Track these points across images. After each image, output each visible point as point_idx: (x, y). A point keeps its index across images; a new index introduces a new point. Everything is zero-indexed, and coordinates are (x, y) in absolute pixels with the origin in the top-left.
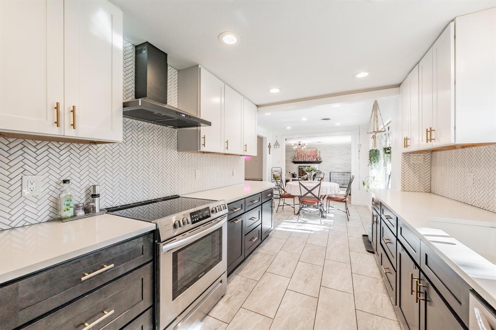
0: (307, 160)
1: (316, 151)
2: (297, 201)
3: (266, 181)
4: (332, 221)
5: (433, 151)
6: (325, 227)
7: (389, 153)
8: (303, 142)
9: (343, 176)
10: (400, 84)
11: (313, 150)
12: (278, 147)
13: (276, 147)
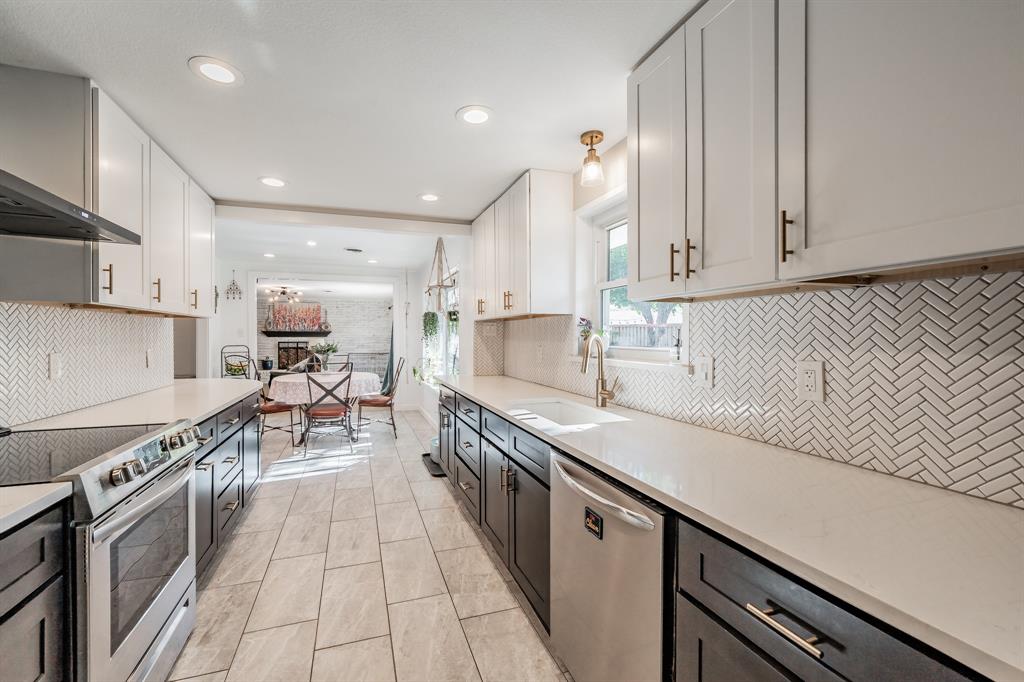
0: (297, 329)
1: (319, 309)
2: (298, 417)
4: (370, 444)
5: (506, 320)
6: (361, 456)
7: (455, 320)
8: (291, 287)
9: (373, 361)
10: (472, 221)
11: (312, 306)
12: (237, 296)
13: (231, 296)
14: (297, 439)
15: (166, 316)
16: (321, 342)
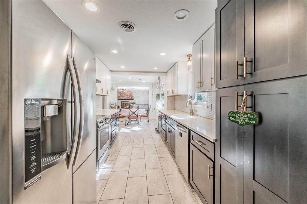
0: (126, 98)
2: (127, 119)
3: (106, 109)
4: (143, 126)
5: (175, 96)
6: (141, 128)
7: (163, 96)
8: (125, 88)
9: (144, 107)
10: (167, 72)
11: (130, 92)
12: (113, 90)
13: (112, 90)
14: (126, 124)
15: (101, 95)
16: (132, 101)
